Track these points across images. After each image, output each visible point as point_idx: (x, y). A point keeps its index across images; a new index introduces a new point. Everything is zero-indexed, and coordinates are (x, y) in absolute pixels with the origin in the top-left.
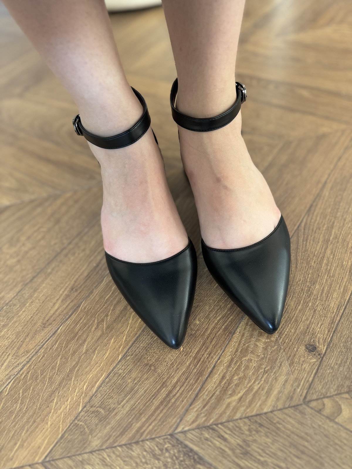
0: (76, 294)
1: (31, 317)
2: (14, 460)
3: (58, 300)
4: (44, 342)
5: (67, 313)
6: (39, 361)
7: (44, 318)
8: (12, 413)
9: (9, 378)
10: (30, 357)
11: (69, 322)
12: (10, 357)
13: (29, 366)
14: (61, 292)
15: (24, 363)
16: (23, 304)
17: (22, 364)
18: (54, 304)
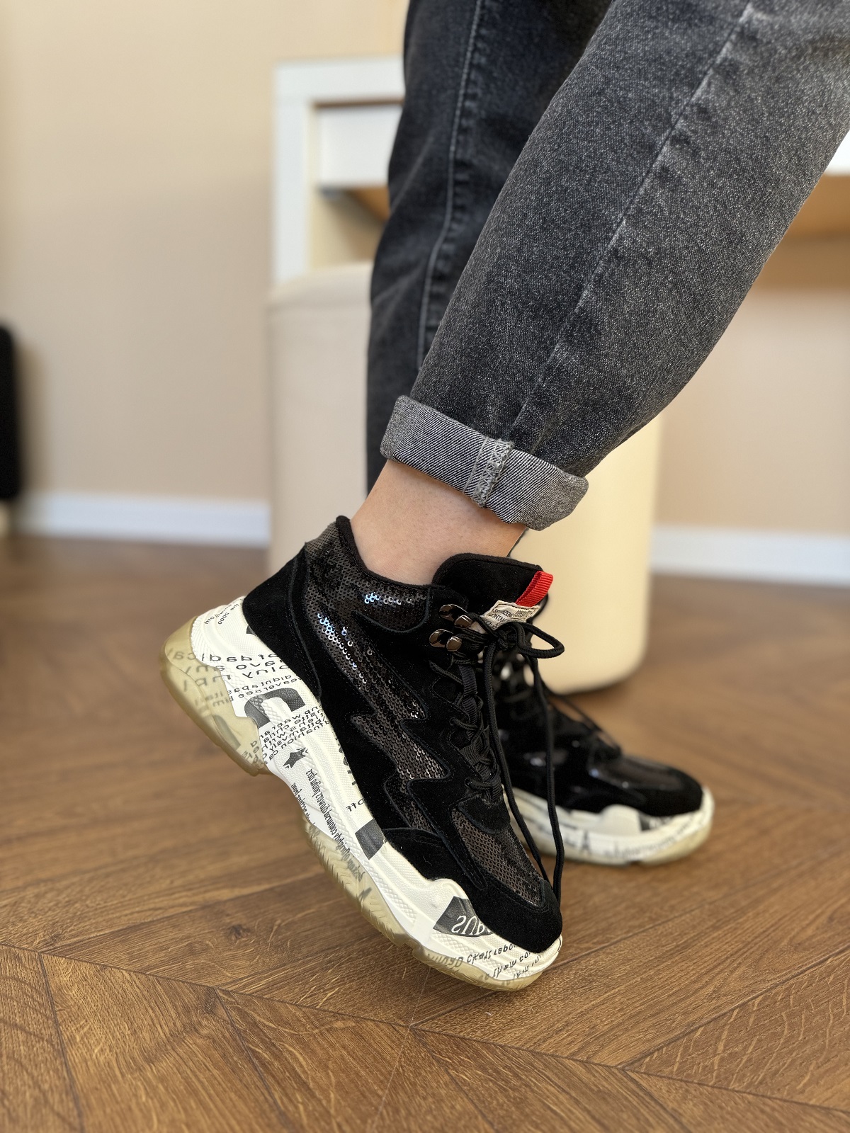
0: (841, 928)
1: (764, 932)
2: (806, 1094)
3: (808, 925)
4: (804, 968)
5: (836, 946)
6: (805, 989)
7: (791, 940)
8: (776, 1036)
9: (753, 992)
10: (784, 978)
11: (843, 958)
12: (743, 968)
13: (787, 989)
14: (811, 917)
15: (774, 981)
16: (743, 911)
17: (771, 983)
18: (803, 929)
